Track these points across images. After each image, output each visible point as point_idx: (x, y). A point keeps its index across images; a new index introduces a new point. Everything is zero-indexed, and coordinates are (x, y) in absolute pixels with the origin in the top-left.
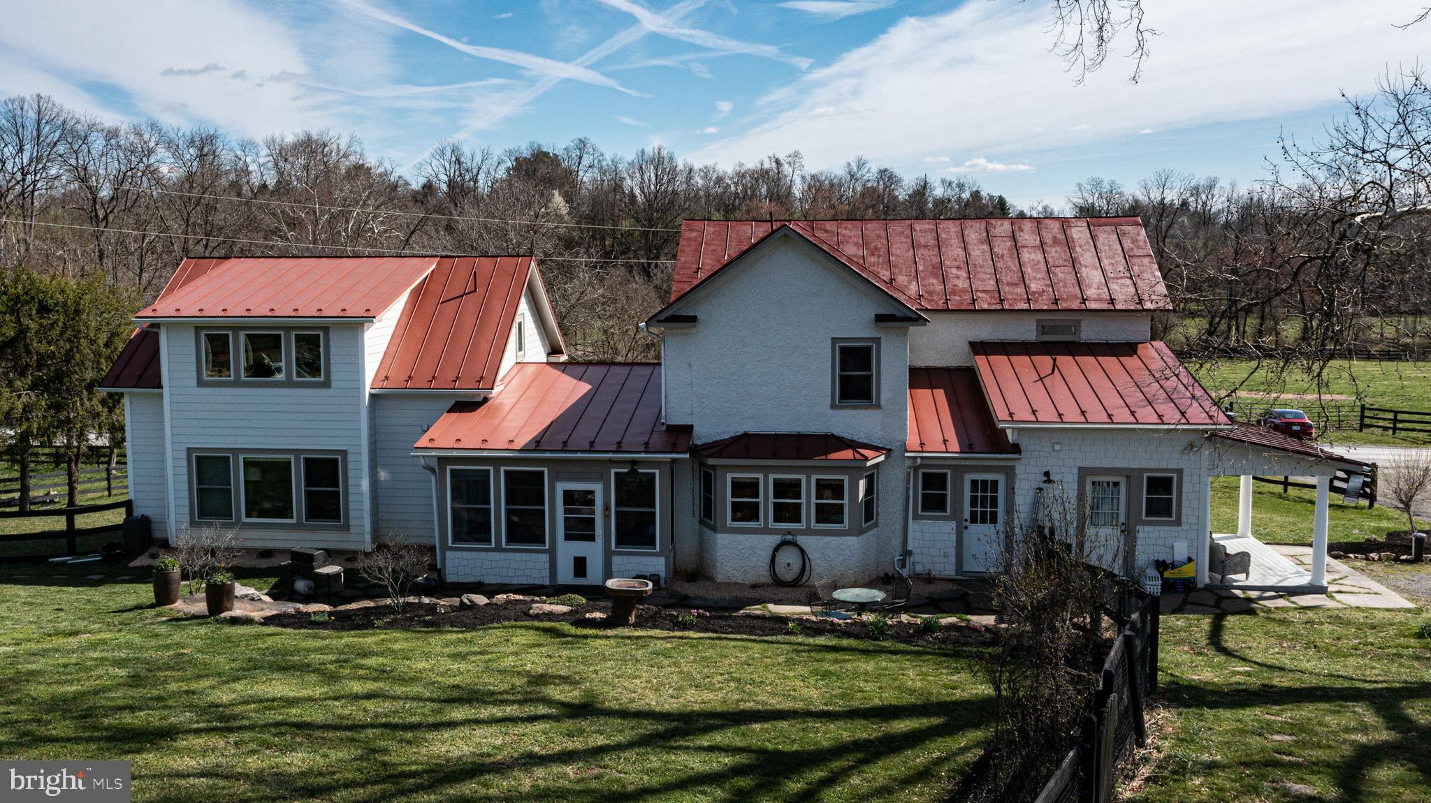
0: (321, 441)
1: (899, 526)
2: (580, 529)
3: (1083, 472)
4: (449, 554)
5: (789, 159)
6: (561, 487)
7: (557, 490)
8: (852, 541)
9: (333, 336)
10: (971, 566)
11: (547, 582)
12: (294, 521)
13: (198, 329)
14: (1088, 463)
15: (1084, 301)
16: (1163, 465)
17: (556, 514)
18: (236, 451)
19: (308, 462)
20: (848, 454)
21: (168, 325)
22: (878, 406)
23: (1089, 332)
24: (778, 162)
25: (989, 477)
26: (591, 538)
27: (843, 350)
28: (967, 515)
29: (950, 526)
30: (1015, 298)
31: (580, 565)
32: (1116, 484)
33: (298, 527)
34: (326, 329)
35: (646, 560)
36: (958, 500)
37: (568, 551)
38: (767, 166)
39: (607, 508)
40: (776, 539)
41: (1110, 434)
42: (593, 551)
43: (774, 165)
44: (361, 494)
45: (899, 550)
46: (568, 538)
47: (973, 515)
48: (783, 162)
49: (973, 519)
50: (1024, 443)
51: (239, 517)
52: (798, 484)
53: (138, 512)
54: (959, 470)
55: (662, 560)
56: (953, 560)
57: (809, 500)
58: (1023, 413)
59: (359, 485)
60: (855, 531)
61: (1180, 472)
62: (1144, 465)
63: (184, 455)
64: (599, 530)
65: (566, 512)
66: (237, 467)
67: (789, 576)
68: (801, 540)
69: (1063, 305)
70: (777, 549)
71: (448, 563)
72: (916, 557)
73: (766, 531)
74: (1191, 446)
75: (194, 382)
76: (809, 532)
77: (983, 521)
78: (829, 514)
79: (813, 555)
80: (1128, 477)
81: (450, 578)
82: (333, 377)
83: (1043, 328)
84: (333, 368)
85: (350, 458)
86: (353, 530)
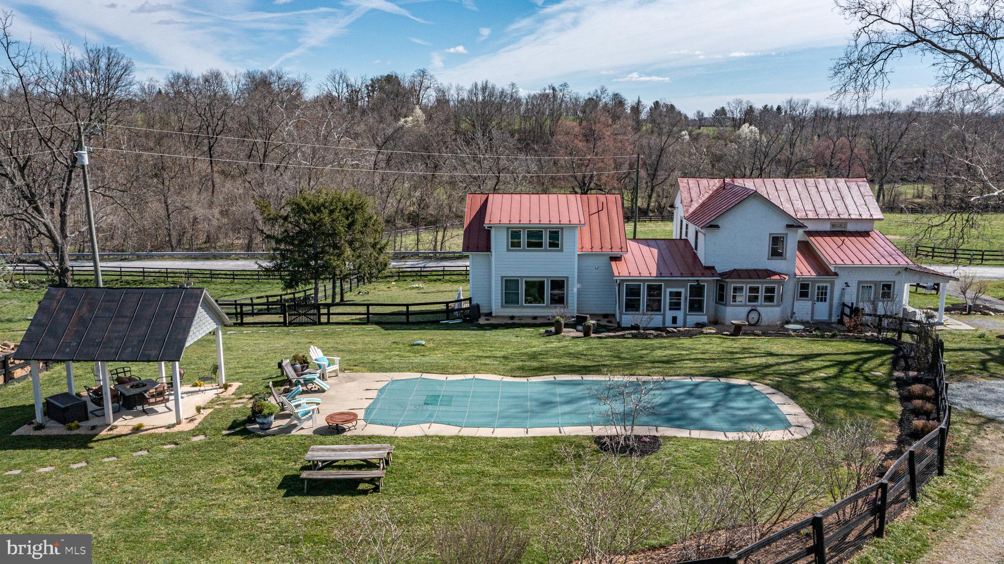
0: (557, 273)
1: (791, 302)
2: (675, 306)
3: (859, 282)
4: (623, 316)
5: (561, 88)
6: (669, 290)
7: (666, 292)
8: (778, 309)
9: (565, 233)
10: (816, 318)
11: (661, 326)
12: (545, 305)
13: (508, 228)
14: (861, 279)
15: (850, 215)
16: (888, 280)
17: (666, 300)
18: (522, 277)
19: (552, 281)
20: (777, 277)
21: (495, 227)
22: (785, 259)
23: (850, 227)
24: (554, 89)
25: (825, 285)
26: (679, 309)
27: (773, 238)
28: (816, 299)
29: (809, 303)
30: (823, 214)
31: (674, 320)
32: (870, 287)
33: (547, 307)
34: (562, 229)
35: (700, 317)
36: (813, 295)
37: (669, 314)
38: (547, 91)
39: (686, 298)
40: (749, 309)
41: (871, 269)
42: (680, 314)
43: (551, 91)
44: (573, 294)
45: (790, 312)
46: (670, 309)
47: (818, 298)
48: (557, 89)
49: (818, 300)
50: (839, 272)
51: (522, 303)
52: (758, 288)
53: (474, 302)
54: (814, 281)
55: (706, 317)
56: (810, 315)
57: (762, 294)
58: (839, 262)
59: (572, 290)
60: (778, 305)
61: (894, 282)
62: (881, 280)
63: (500, 279)
64: (682, 306)
65: (670, 299)
66: (522, 284)
67: (753, 322)
68: (758, 308)
69: (842, 217)
70: (749, 312)
71: (623, 320)
72: (796, 315)
73: (745, 305)
74: (899, 273)
75: (506, 250)
76: (761, 306)
77: (821, 301)
78: (769, 299)
79: (762, 314)
80: (875, 285)
81: (623, 325)
82: (564, 247)
83: (833, 226)
84: (564, 244)
85: (570, 279)
86: (569, 308)
